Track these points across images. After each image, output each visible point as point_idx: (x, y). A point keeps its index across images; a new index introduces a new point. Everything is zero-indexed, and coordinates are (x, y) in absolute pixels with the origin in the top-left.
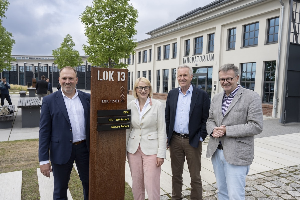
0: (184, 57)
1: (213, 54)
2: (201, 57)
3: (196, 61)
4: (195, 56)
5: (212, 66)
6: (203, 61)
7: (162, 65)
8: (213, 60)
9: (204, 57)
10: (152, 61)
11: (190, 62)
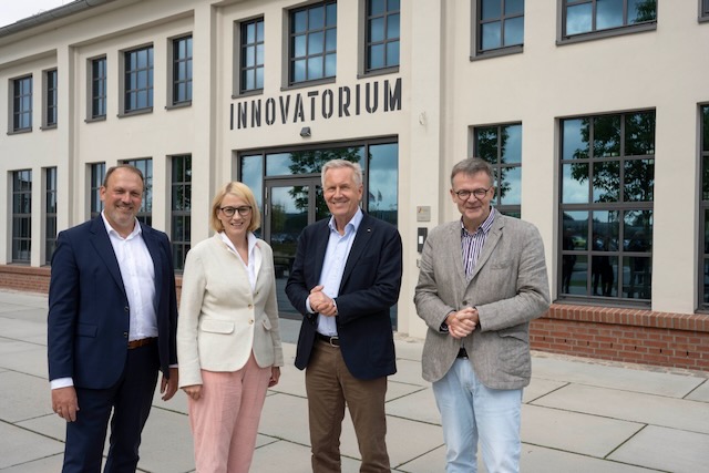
0: (233, 97)
1: (399, 81)
2: (328, 96)
3: (302, 115)
4: (293, 94)
5: (397, 136)
6: (340, 115)
7: (115, 140)
8: (399, 108)
9: (345, 94)
10: (59, 125)
11: (270, 119)
